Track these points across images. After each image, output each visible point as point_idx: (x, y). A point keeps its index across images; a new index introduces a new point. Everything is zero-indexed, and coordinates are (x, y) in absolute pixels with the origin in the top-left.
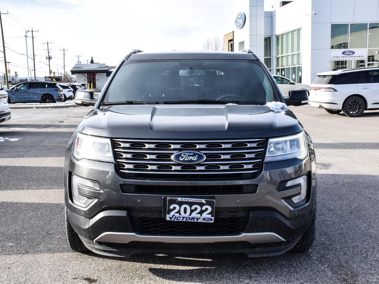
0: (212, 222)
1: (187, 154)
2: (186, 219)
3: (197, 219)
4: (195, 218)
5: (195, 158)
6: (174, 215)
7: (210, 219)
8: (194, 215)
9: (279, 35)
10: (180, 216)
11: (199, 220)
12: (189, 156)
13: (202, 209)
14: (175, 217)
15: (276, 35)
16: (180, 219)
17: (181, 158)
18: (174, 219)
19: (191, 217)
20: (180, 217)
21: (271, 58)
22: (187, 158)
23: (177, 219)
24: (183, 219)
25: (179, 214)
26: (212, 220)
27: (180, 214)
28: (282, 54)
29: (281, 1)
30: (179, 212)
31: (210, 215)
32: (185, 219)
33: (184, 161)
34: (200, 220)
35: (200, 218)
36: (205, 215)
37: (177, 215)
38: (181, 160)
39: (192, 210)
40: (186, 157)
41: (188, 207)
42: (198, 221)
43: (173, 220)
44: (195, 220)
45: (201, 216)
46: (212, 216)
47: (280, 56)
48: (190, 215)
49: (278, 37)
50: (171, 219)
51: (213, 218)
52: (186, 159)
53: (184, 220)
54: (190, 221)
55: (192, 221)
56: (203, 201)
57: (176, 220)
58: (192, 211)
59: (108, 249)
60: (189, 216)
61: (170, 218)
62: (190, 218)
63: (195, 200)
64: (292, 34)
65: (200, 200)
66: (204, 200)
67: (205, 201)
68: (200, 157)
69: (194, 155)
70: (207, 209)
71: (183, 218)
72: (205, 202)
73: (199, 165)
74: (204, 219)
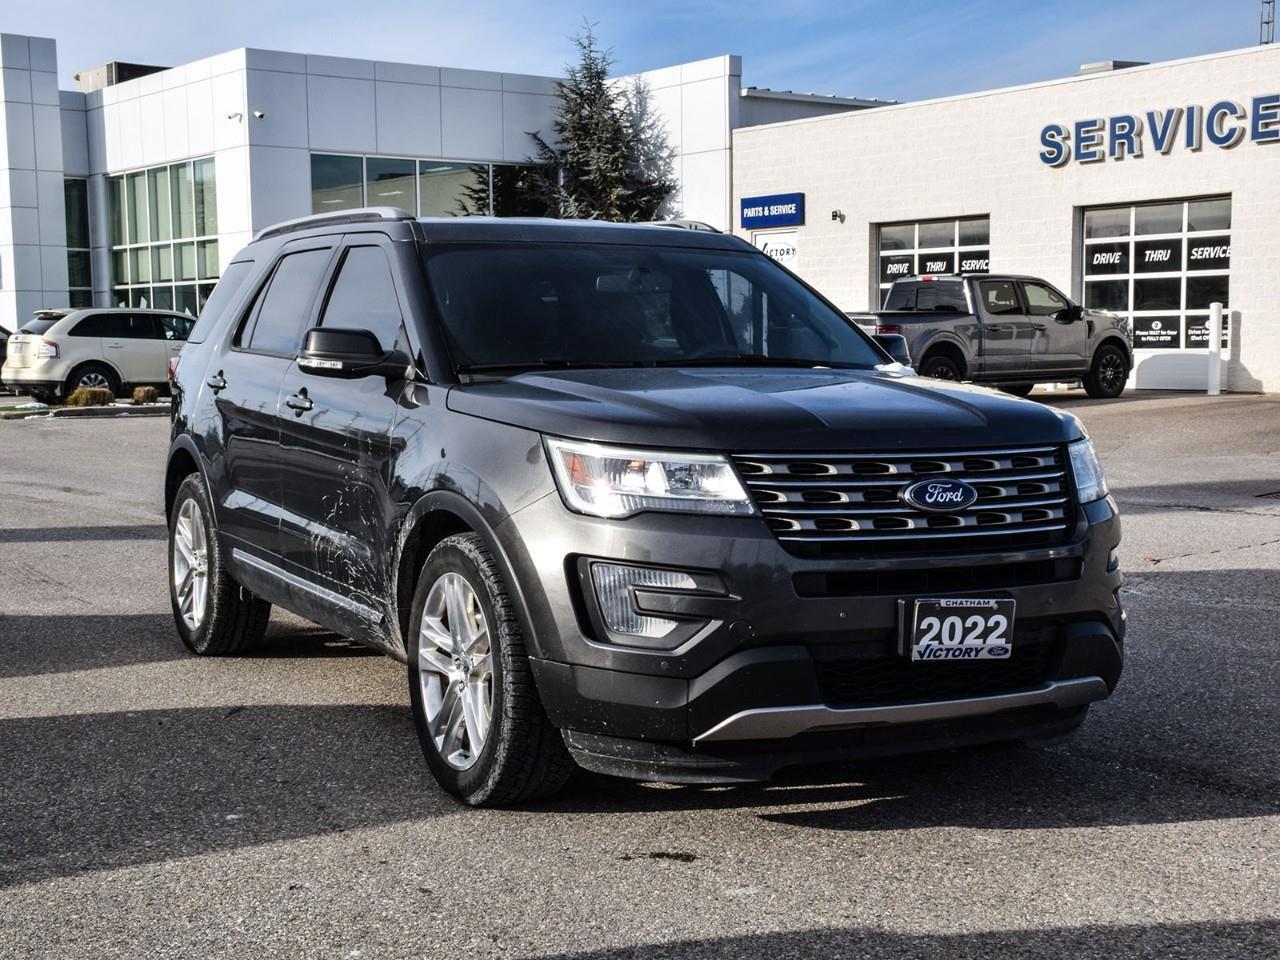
0: (1007, 656)
1: (939, 485)
2: (953, 655)
3: (978, 651)
4: (972, 649)
5: (957, 497)
6: (928, 646)
7: (1003, 648)
8: (971, 641)
9: (121, 177)
10: (941, 646)
11: (980, 653)
12: (945, 490)
13: (989, 625)
14: (932, 650)
15: (106, 176)
16: (940, 655)
17: (930, 497)
18: (929, 656)
19: (963, 647)
20: (941, 650)
21: (88, 253)
22: (942, 497)
23: (934, 656)
24: (946, 656)
25: (937, 642)
26: (1006, 651)
27: (941, 643)
28: (135, 239)
29: (112, 61)
30: (938, 637)
31: (1004, 640)
32: (951, 652)
33: (936, 504)
34: (984, 655)
35: (982, 649)
36: (993, 640)
37: (935, 643)
38: (930, 501)
39: (968, 628)
40: (938, 493)
41: (957, 621)
42: (978, 657)
43: (925, 658)
44: (973, 654)
45: (984, 642)
46: (1006, 643)
47: (128, 246)
48: (961, 642)
49: (113, 183)
50: (922, 655)
51: (1009, 646)
52: (939, 499)
53: (950, 657)
54: (960, 657)
55: (966, 657)
56: (992, 603)
57: (932, 658)
58: (966, 632)
59: (713, 764)
60: (961, 646)
61: (919, 652)
62: (961, 650)
63: (973, 603)
64: (174, 175)
65: (986, 601)
66: (994, 601)
67: (996, 602)
68: (967, 494)
69: (954, 489)
70: (997, 624)
71: (948, 650)
72: (995, 606)
73: (966, 514)
74: (990, 651)
